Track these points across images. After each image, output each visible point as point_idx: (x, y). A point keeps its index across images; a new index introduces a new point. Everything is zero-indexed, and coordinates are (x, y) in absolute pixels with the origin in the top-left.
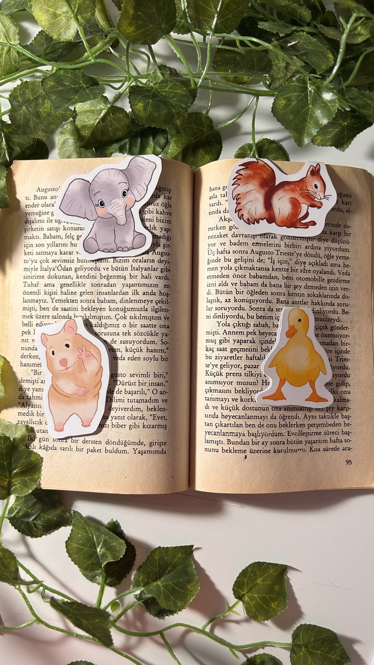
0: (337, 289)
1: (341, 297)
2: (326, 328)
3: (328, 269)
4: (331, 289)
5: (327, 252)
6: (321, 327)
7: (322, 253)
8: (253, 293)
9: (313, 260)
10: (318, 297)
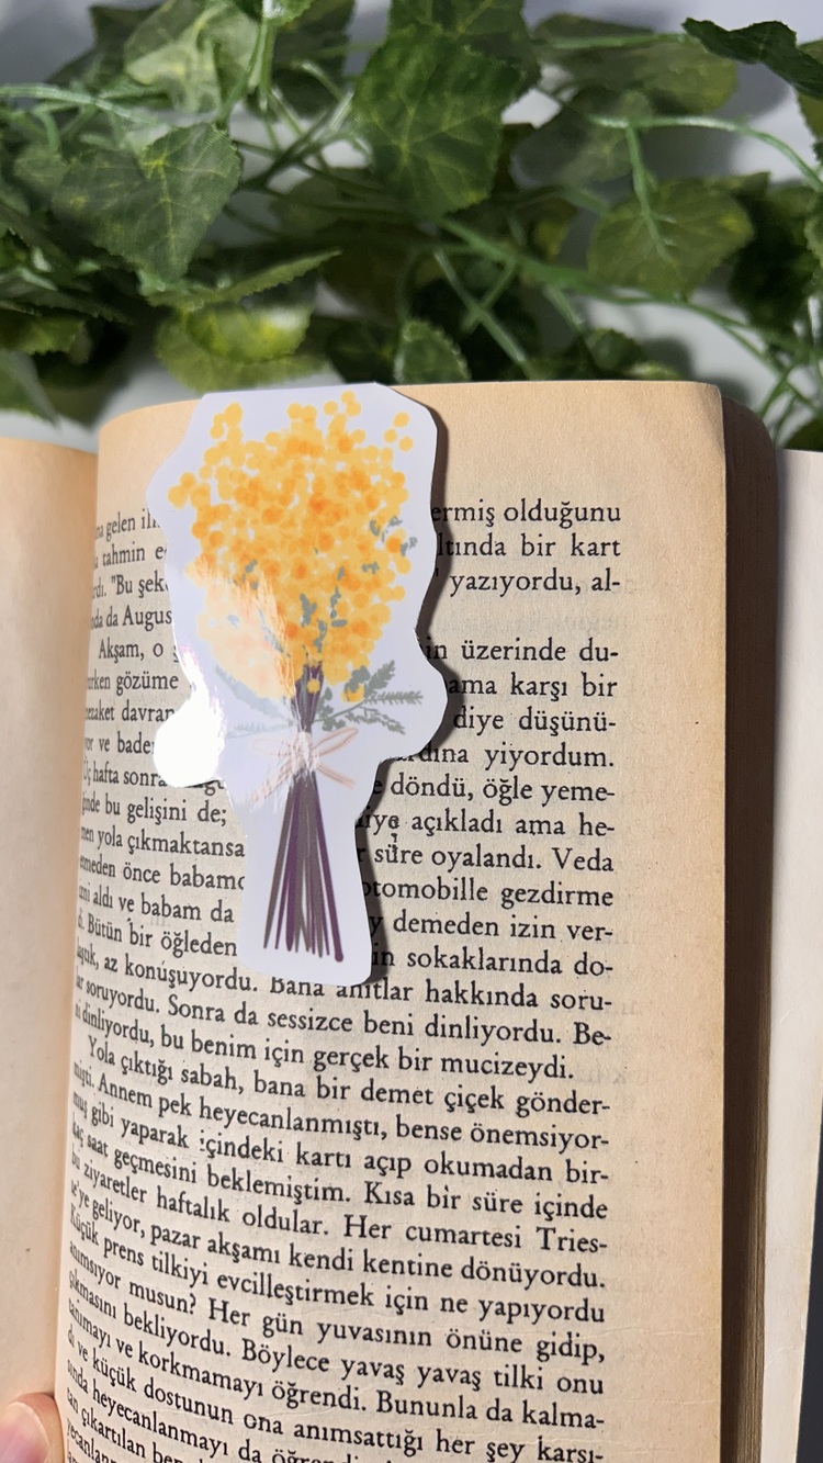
0: (548, 931)
1: (567, 967)
2: (497, 1103)
3: (508, 843)
4: (520, 931)
5: (499, 772)
6: (473, 1100)
7: (474, 775)
8: (182, 947)
9: (433, 807)
10: (455, 965)
